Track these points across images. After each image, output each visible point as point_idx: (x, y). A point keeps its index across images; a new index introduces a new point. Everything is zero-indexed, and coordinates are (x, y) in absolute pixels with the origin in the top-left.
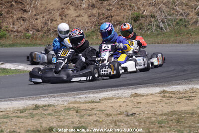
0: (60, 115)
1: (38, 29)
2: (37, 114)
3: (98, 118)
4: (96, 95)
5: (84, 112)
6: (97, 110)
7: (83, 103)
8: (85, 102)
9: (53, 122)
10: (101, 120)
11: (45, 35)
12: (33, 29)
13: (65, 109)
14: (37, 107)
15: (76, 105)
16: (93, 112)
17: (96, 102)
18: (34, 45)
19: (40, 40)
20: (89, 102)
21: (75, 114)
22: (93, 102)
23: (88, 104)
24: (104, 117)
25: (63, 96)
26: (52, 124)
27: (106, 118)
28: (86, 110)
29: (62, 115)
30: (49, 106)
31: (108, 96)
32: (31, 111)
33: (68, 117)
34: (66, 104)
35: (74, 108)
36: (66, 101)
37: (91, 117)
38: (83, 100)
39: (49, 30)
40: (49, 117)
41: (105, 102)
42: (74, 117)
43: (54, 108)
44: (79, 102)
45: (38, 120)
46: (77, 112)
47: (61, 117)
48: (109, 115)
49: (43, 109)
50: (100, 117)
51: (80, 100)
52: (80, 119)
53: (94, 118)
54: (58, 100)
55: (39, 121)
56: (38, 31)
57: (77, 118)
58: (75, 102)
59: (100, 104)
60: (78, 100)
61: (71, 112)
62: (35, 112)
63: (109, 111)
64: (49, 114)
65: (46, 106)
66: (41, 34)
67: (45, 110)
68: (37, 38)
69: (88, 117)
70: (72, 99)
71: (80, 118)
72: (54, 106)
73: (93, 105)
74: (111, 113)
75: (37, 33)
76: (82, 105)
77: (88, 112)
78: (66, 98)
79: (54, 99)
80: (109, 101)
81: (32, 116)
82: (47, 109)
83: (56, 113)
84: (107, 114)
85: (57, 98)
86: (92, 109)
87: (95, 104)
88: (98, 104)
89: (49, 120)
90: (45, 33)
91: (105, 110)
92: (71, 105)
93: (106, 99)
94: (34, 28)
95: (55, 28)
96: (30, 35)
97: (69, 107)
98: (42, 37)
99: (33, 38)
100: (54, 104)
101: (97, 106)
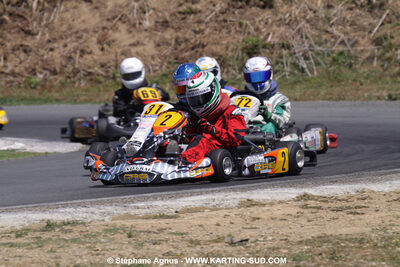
0: (95, 243)
1: (55, 70)
2: (50, 239)
3: (172, 249)
4: (169, 203)
5: (144, 236)
6: (171, 233)
7: (143, 218)
8: (147, 217)
9: (81, 257)
10: (179, 252)
11: (69, 80)
12: (45, 69)
13: (107, 231)
14: (50, 226)
15: (128, 223)
16: (163, 236)
17: (169, 217)
18: (47, 101)
19: (57, 92)
20: (155, 217)
21: (126, 240)
22: (162, 216)
23: (154, 221)
24: (183, 247)
25: (103, 203)
26: (79, 261)
27: (189, 250)
28: (150, 232)
29: (101, 243)
30: (74, 223)
31: (193, 205)
32: (38, 234)
33: (113, 246)
34: (107, 219)
35: (123, 229)
36: (109, 214)
37: (158, 247)
38: (143, 212)
39: (76, 72)
40: (75, 246)
41: (187, 217)
42: (124, 247)
43: (84, 229)
44: (135, 217)
45: (51, 251)
46: (130, 236)
47: (98, 247)
48: (194, 243)
49: (63, 231)
50: (176, 248)
51: (137, 211)
52: (135, 252)
53: (165, 248)
54: (92, 213)
55: (53, 255)
56: (54, 72)
57: (131, 249)
58: (128, 216)
59: (176, 221)
60: (133, 212)
61: (118, 236)
62: (46, 235)
63: (196, 234)
64: (74, 241)
65: (68, 223)
66: (60, 78)
67: (66, 232)
68: (52, 87)
69: (153, 247)
70: (121, 211)
71: (136, 248)
72: (84, 224)
73: (163, 223)
74: (199, 238)
75: (52, 77)
76: (140, 222)
77: (153, 237)
78: (109, 209)
79: (84, 209)
80: (196, 215)
81: (40, 243)
82: (70, 231)
83: (88, 238)
84: (191, 242)
85: (92, 209)
86: (161, 230)
87: (167, 220)
88: (172, 220)
89: (74, 251)
90: (69, 77)
91: (186, 234)
92: (119, 223)
93: (189, 210)
94: (47, 67)
95: (89, 68)
96: (38, 80)
97: (115, 225)
98: (63, 85)
99: (43, 86)
100: (85, 221)
101: (171, 225)
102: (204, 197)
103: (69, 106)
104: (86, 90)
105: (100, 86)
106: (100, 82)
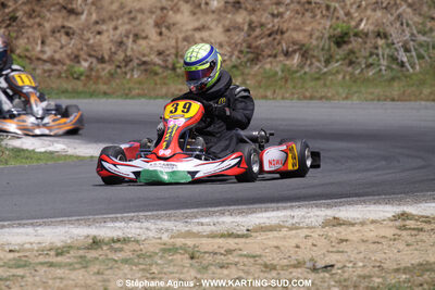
0: (151, 265)
1: (103, 58)
2: (96, 258)
3: (242, 274)
4: (239, 219)
5: (209, 259)
6: (241, 255)
7: (208, 236)
8: (213, 236)
11: (119, 70)
12: (90, 56)
13: (164, 251)
14: (96, 243)
15: (190, 242)
16: (231, 258)
17: (238, 236)
18: (92, 95)
19: (105, 83)
20: (222, 236)
21: (187, 262)
22: (230, 235)
23: (221, 241)
24: (256, 272)
25: (158, 218)
27: (262, 275)
28: (216, 254)
29: (157, 264)
30: (125, 241)
31: (268, 222)
32: (81, 253)
33: (171, 269)
34: (165, 237)
35: (184, 248)
36: (167, 230)
37: (225, 271)
38: (207, 229)
39: (128, 61)
40: (126, 268)
41: (260, 237)
42: (185, 270)
43: (136, 247)
44: (198, 235)
45: (98, 273)
46: (192, 258)
47: (154, 269)
48: (269, 267)
49: (112, 249)
50: (247, 273)
51: (200, 228)
52: (199, 276)
53: (234, 273)
54: (147, 229)
55: (100, 277)
56: (102, 60)
57: (193, 273)
58: (189, 234)
59: (248, 241)
60: (196, 229)
61: (178, 257)
62: (92, 254)
63: (271, 257)
64: (125, 261)
65: (119, 240)
66: (109, 67)
67: (116, 250)
68: (98, 77)
69: (219, 271)
70: (181, 227)
71: (199, 271)
72: (137, 242)
73: (231, 243)
74: (275, 262)
75: (99, 66)
76: (204, 241)
77: (220, 258)
78: (167, 224)
79: (138, 224)
80: (271, 234)
81: (84, 263)
82: (121, 250)
83: (142, 258)
84: (266, 266)
85: (146, 224)
86: (229, 252)
87: (237, 240)
88: (243, 240)
89: (125, 274)
90: (119, 67)
91: (260, 256)
92: (179, 242)
93: (263, 229)
94: (93, 53)
95: (144, 55)
96: (82, 69)
97: (174, 245)
98: (112, 75)
99: (88, 77)
100: (139, 238)
101: (240, 246)
102: (281, 214)
103: (120, 101)
104: (140, 83)
105: (156, 78)
106: (156, 74)
